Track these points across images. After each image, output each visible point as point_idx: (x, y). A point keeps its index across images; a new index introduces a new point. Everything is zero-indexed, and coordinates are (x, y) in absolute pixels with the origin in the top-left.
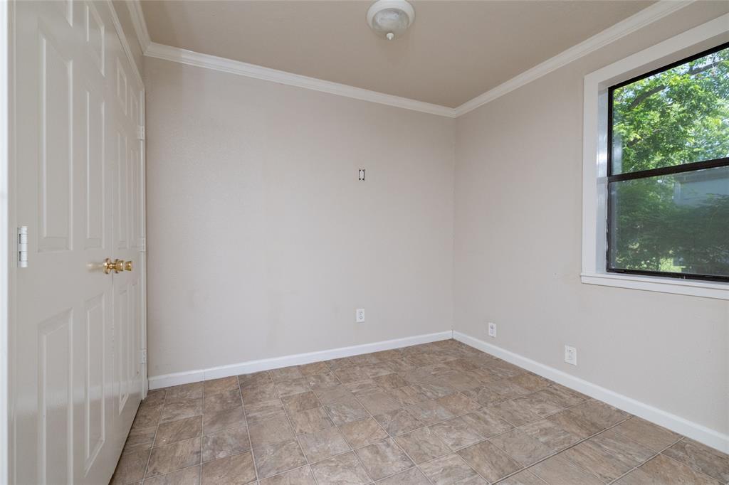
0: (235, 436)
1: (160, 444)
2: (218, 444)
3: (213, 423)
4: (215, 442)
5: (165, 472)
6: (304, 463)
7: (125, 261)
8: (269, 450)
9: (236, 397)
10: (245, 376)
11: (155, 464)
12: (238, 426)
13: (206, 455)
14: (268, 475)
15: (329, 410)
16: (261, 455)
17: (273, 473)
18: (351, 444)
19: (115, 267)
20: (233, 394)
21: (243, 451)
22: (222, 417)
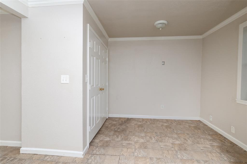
0: (122, 128)
1: (109, 126)
2: (119, 128)
3: (119, 125)
4: (118, 128)
5: (109, 130)
6: (134, 135)
7: (103, 88)
8: (128, 132)
9: (125, 122)
10: (129, 118)
11: (107, 129)
12: (124, 127)
13: (116, 130)
14: (126, 135)
15: (145, 128)
16: (126, 132)
17: (127, 135)
18: (146, 135)
19: (101, 89)
20: (125, 121)
21: (123, 131)
22: (121, 125)
